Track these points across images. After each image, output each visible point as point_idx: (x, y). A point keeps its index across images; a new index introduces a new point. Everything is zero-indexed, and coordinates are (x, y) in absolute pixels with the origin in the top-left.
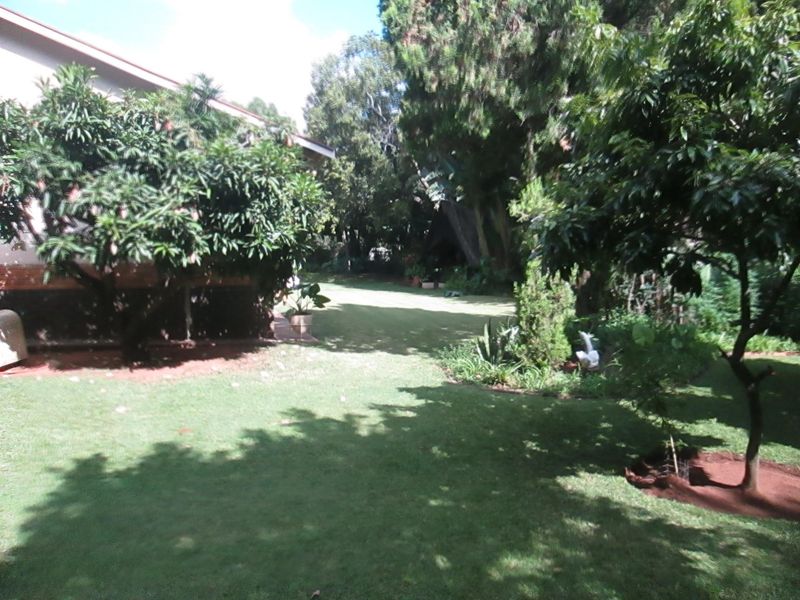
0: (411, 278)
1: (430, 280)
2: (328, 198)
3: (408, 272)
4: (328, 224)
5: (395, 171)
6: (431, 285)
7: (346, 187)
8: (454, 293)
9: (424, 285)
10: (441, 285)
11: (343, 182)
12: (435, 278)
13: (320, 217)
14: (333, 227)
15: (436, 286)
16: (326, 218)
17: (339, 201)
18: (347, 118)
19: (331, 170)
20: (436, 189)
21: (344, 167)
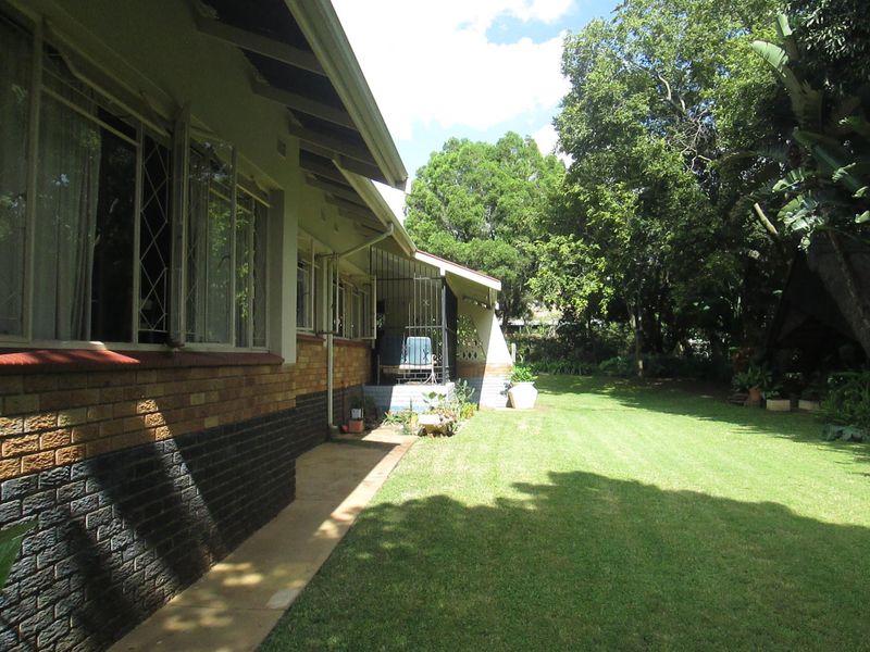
0: (744, 390)
1: (783, 396)
2: (596, 255)
3: (740, 378)
4: (594, 298)
5: (713, 202)
6: (785, 404)
7: (625, 235)
8: (848, 432)
9: (771, 404)
10: (804, 405)
11: (620, 225)
12: (791, 391)
13: (580, 287)
14: (604, 303)
15: (795, 406)
16: (590, 287)
17: (614, 258)
18: (623, 115)
19: (598, 209)
20: (802, 206)
21: (620, 200)
